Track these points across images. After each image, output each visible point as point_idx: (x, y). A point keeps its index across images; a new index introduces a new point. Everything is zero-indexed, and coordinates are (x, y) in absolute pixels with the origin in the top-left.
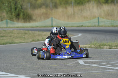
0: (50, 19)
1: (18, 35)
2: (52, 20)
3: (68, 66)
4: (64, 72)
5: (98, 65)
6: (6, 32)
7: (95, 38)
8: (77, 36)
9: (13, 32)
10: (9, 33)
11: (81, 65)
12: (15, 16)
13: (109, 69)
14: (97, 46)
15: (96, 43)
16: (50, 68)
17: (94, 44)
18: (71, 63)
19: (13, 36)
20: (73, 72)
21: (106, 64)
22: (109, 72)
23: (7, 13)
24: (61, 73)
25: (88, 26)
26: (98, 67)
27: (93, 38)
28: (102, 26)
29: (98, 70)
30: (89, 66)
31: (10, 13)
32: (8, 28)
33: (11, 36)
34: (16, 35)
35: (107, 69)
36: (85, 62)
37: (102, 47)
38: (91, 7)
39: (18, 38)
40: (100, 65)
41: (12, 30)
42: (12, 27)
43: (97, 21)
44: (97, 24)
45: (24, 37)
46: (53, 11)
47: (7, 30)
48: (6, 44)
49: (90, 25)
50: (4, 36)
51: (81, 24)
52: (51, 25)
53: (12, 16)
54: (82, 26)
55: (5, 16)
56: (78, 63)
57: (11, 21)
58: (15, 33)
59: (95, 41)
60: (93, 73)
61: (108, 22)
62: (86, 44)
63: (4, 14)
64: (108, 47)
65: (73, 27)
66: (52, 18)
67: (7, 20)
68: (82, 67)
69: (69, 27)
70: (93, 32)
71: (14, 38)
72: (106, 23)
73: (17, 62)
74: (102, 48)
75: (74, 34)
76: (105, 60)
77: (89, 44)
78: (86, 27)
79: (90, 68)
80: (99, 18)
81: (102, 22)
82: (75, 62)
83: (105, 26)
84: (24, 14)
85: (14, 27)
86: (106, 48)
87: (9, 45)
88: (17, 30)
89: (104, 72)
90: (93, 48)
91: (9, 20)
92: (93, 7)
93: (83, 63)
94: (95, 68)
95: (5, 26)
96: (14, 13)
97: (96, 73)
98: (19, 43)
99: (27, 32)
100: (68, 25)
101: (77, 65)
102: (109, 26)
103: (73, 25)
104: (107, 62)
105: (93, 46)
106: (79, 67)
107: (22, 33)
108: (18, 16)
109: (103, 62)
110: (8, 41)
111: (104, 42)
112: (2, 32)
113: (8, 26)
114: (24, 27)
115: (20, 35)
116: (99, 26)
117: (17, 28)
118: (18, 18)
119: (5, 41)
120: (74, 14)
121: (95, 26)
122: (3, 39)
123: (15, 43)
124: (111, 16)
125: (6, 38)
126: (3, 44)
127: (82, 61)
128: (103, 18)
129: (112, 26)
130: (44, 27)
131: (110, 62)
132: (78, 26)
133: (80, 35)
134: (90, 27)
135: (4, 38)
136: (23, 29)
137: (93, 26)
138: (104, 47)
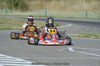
0: (44, 10)
1: (15, 22)
2: (46, 10)
3: (59, 52)
4: (55, 57)
5: (85, 52)
6: (5, 20)
7: (83, 29)
8: (67, 26)
9: (12, 20)
10: (8, 20)
11: (70, 51)
12: (13, 5)
13: (95, 56)
14: (85, 36)
15: (84, 32)
16: (43, 53)
17: (82, 34)
18: (62, 50)
19: (12, 23)
20: (63, 57)
21: (92, 52)
22: (95, 59)
23: (7, 3)
24: (52, 57)
25: (77, 18)
26: (86, 54)
27: (81, 29)
28: (90, 18)
29: (86, 57)
30: (78, 53)
31: (9, 3)
32: (7, 16)
33: (9, 23)
34: (13, 22)
35: (93, 56)
36: (74, 49)
37: (89, 36)
38: (81, 2)
39: (15, 25)
40: (87, 52)
41: (10, 18)
42: (11, 15)
43: (85, 14)
44: (85, 16)
45: (21, 24)
46: (47, 3)
47: (6, 17)
48: (4, 30)
49: (79, 17)
50: (3, 23)
51: (71, 16)
52: (45, 15)
53: (11, 5)
54: (72, 17)
55: (5, 5)
56: (68, 50)
57: (10, 9)
58: (13, 21)
59: (83, 31)
60: (80, 59)
61: (95, 15)
62: (75, 34)
63: (5, 3)
64: (94, 37)
65: (64, 18)
66: (46, 9)
67: (6, 8)
68: (71, 53)
69: (61, 17)
70: (81, 23)
71: (12, 25)
72: (93, 16)
73: (14, 46)
74: (89, 38)
75: (65, 24)
76: (92, 48)
77: (78, 34)
78: (76, 19)
79: (78, 55)
80: (87, 11)
81: (90, 15)
82: (65, 49)
83: (93, 19)
84: (22, 5)
85: (13, 15)
86: (92, 38)
87: (7, 31)
88: (15, 18)
89: (90, 59)
90: (81, 37)
91: (8, 8)
92: (82, 1)
93: (72, 50)
94: (82, 55)
95: (5, 14)
96: (14, 3)
97: (83, 60)
98: (16, 30)
99: (23, 20)
100: (60, 16)
101: (67, 51)
102: (95, 19)
103: (64, 16)
104: (94, 50)
105: (81, 35)
106: (68, 53)
107: (19, 21)
108: (16, 6)
109: (90, 50)
110: (7, 27)
111: (91, 33)
112: (2, 19)
113: (8, 14)
114: (21, 16)
115: (17, 22)
116: (86, 18)
117: (15, 17)
118: (16, 7)
119: (4, 27)
120: (65, 7)
121: (84, 18)
122: (2, 25)
123: (12, 29)
124: (98, 9)
125: (5, 24)
126: (3, 30)
127: (71, 48)
128: (91, 11)
129: (99, 19)
130: (39, 16)
131: (96, 50)
132: (69, 17)
133: (70, 25)
134: (79, 19)
135: (4, 24)
136: (20, 17)
137: (82, 18)
138: (91, 37)
